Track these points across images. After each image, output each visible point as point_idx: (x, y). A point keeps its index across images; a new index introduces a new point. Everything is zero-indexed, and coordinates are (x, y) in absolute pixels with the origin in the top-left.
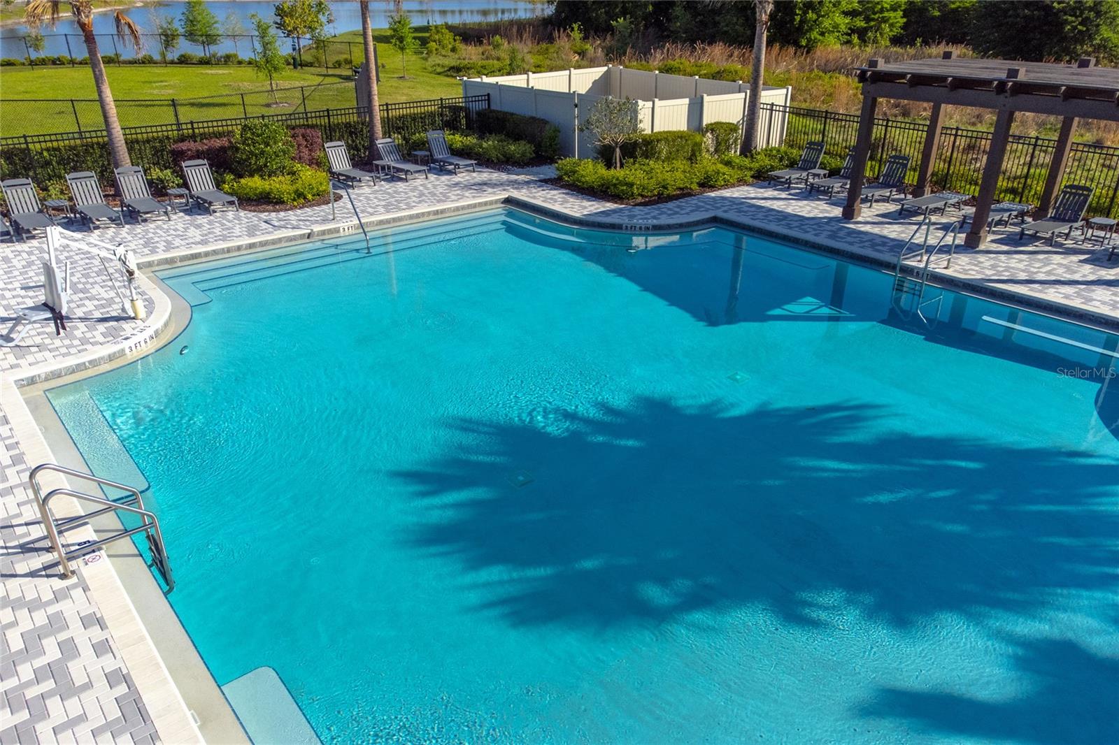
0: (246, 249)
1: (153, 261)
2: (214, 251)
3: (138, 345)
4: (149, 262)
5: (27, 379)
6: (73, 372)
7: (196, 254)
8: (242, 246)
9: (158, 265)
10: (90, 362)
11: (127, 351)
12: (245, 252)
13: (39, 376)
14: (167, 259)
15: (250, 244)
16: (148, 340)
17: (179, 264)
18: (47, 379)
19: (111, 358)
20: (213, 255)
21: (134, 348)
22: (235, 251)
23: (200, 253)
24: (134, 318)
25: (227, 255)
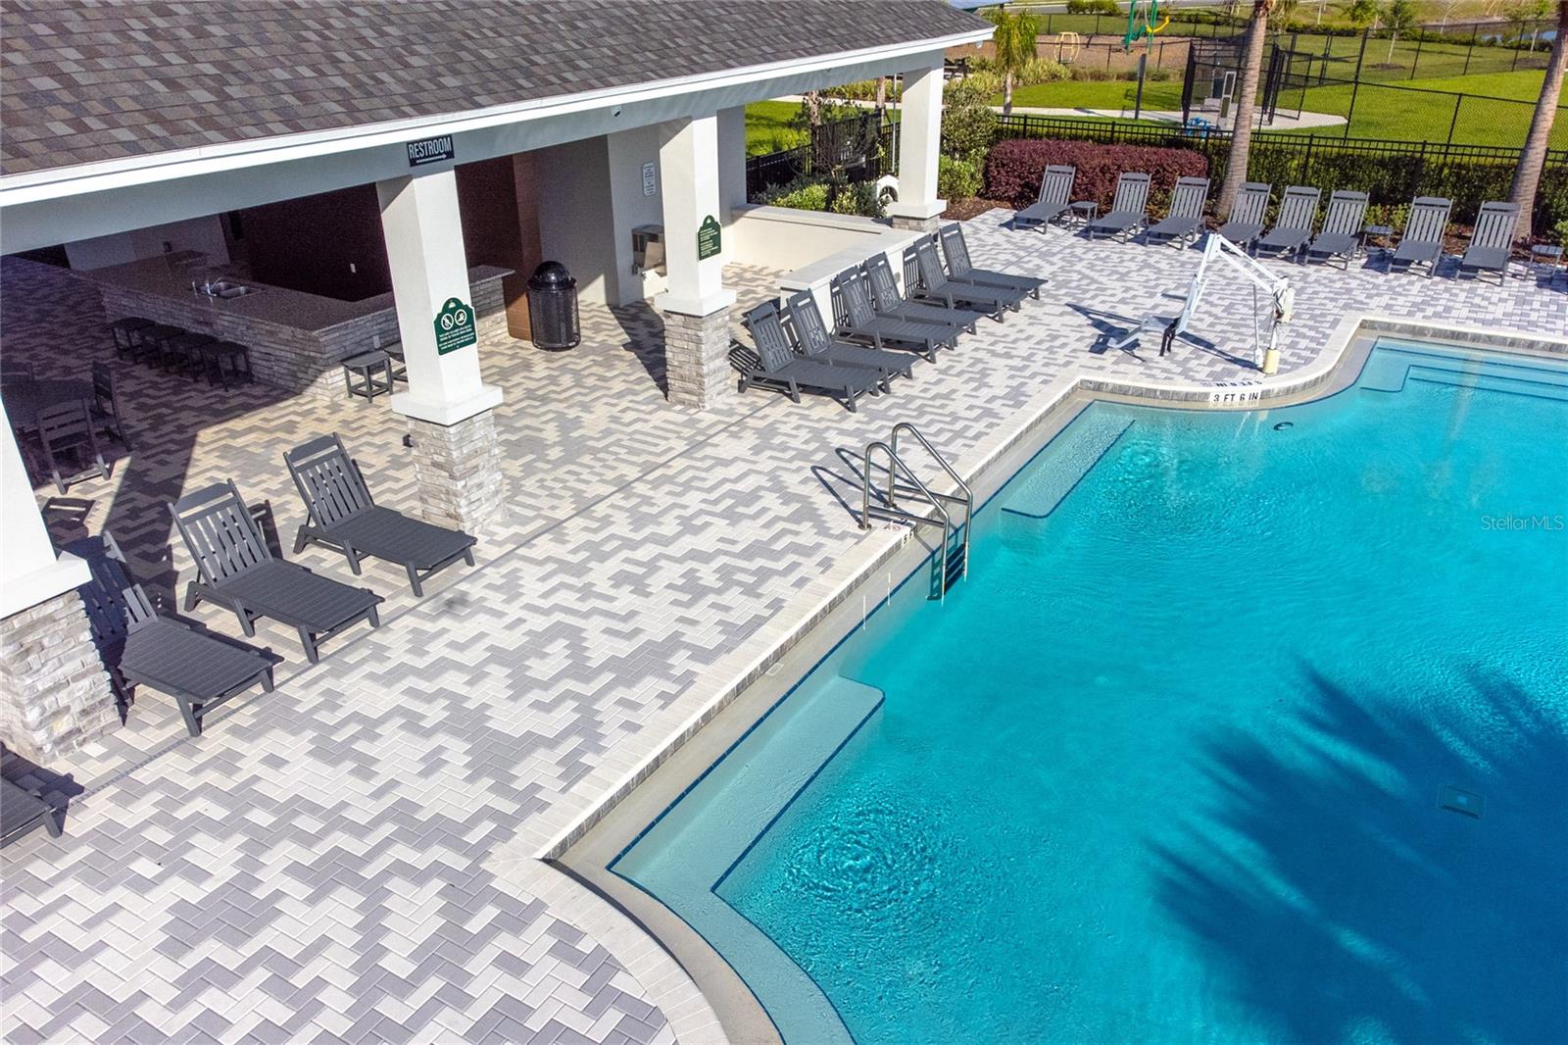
0: (1543, 349)
1: (1395, 325)
2: (1489, 337)
3: (1230, 397)
4: (1390, 324)
5: (1095, 383)
6: (1141, 395)
7: (1459, 333)
8: (1538, 342)
9: (1399, 331)
10: (1162, 392)
11: (1212, 398)
12: (1538, 353)
13: (1107, 385)
14: (1414, 327)
15: (1553, 344)
16: (1247, 398)
17: (1428, 339)
18: (1112, 392)
19: (1187, 397)
20: (1485, 342)
21: (1221, 399)
22: (1524, 346)
23: (1466, 334)
24: (1261, 370)
25: (1507, 349)
